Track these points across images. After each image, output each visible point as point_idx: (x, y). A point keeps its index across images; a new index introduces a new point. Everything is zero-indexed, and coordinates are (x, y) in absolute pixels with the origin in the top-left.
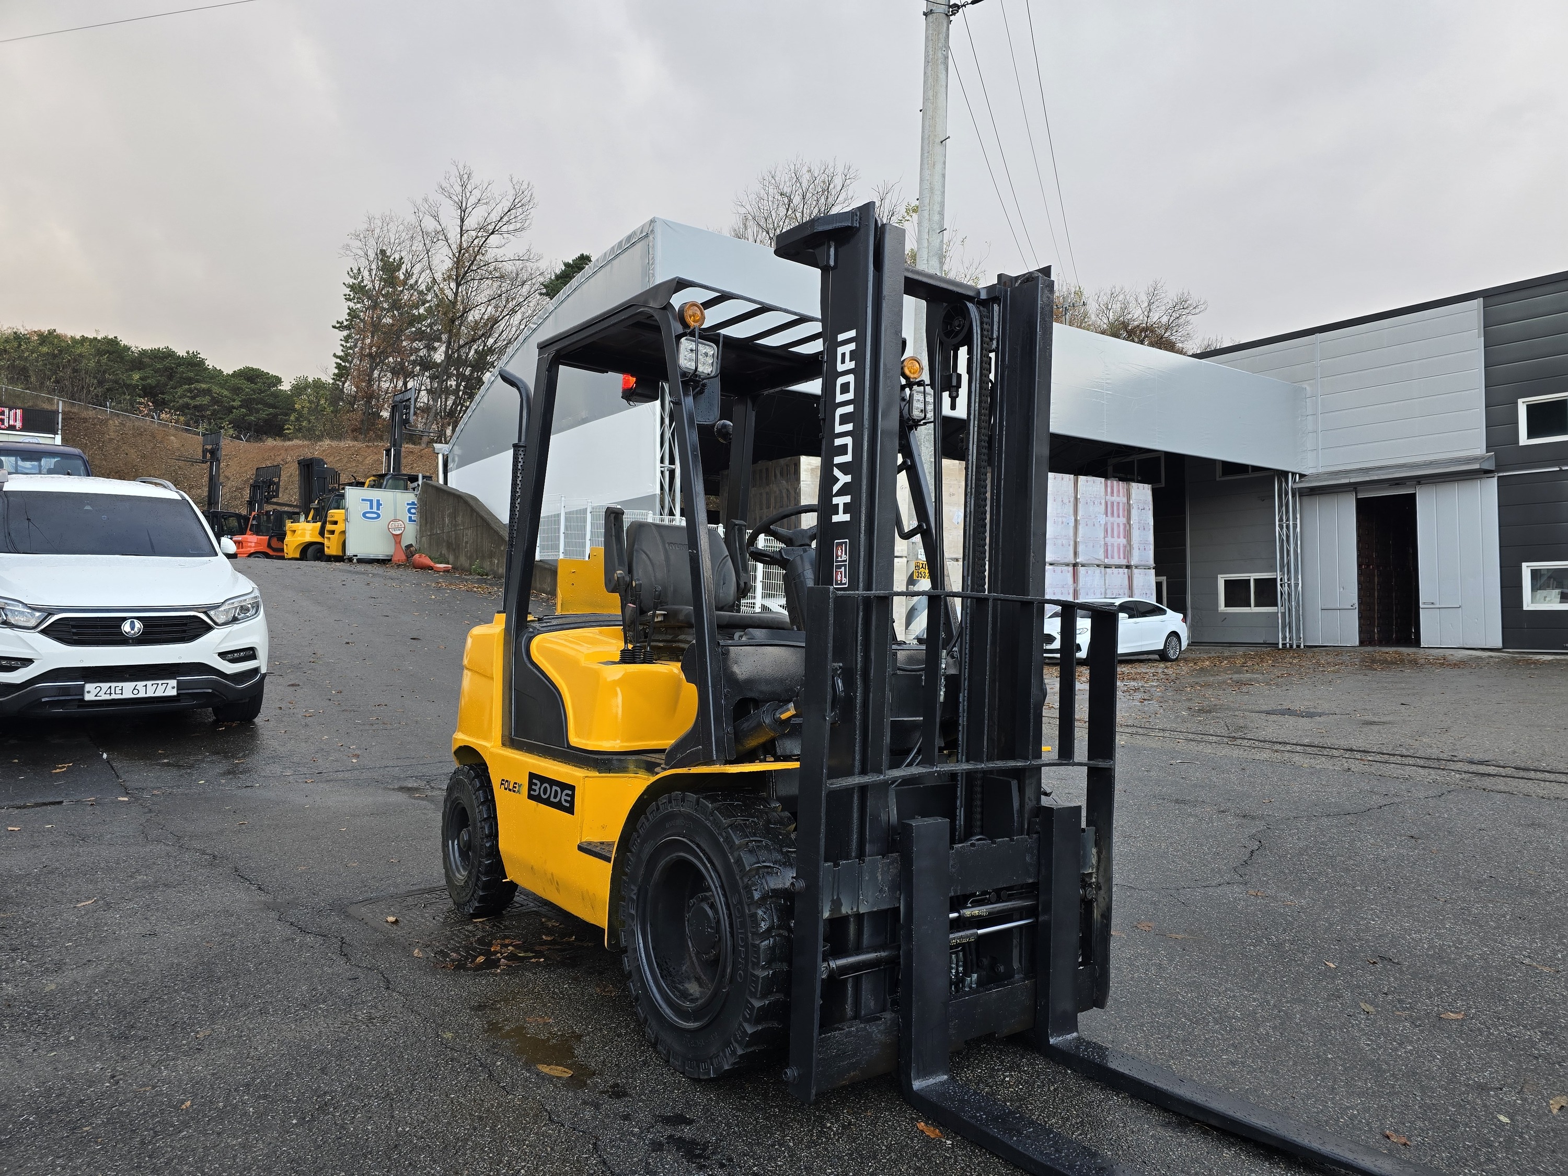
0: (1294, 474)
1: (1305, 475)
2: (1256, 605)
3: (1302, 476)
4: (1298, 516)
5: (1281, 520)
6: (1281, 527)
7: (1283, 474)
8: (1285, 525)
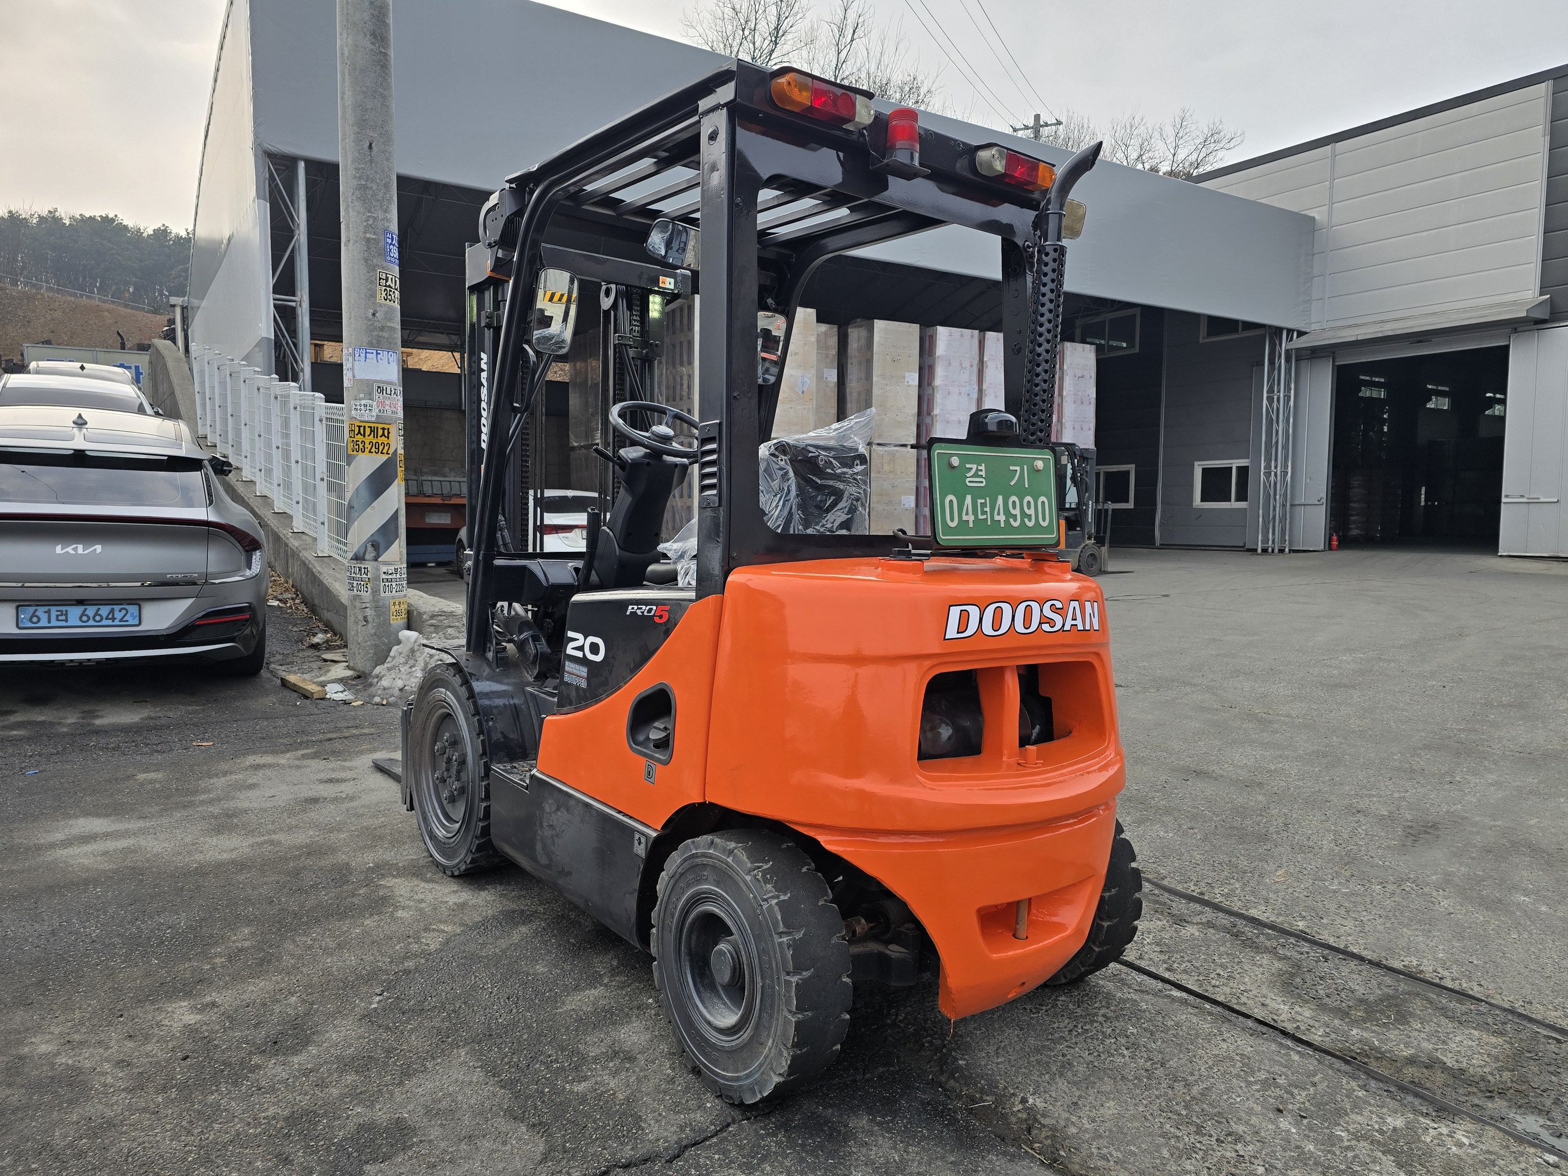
0: (1290, 331)
1: (1305, 333)
2: (1238, 500)
3: (1301, 334)
4: (1293, 386)
5: (1271, 390)
6: (1270, 400)
7: (1277, 331)
8: (1275, 397)
